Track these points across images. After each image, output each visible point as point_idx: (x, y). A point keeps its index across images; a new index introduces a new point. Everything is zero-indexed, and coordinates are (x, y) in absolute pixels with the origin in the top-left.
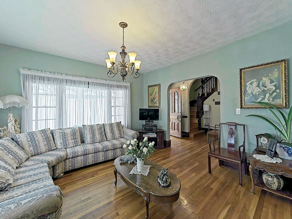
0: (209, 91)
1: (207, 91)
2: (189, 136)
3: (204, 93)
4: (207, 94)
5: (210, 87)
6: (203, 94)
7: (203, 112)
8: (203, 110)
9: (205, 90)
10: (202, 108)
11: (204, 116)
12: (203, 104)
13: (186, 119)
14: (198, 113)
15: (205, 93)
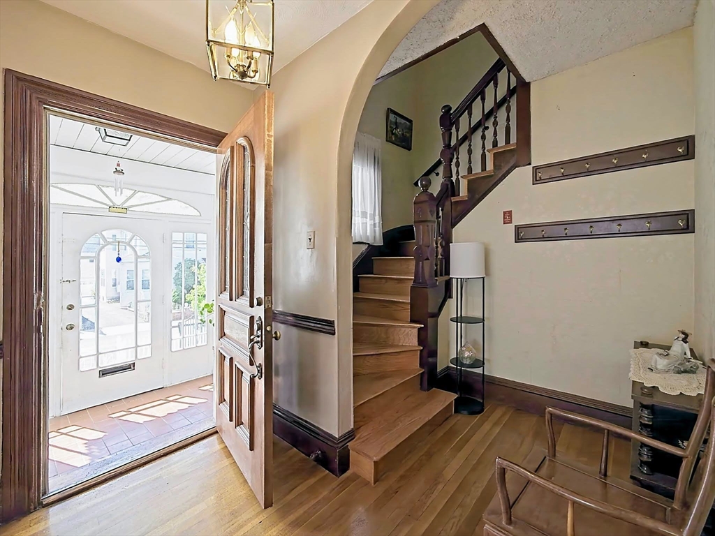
0: (484, 168)
1: (470, 170)
2: (344, 465)
3: (454, 179)
4: (471, 184)
5: (489, 145)
6: (450, 189)
7: (448, 284)
8: (448, 273)
9: (458, 165)
10: (445, 265)
11: (451, 308)
12: (447, 240)
13: (323, 338)
14: (419, 286)
15: (458, 180)
